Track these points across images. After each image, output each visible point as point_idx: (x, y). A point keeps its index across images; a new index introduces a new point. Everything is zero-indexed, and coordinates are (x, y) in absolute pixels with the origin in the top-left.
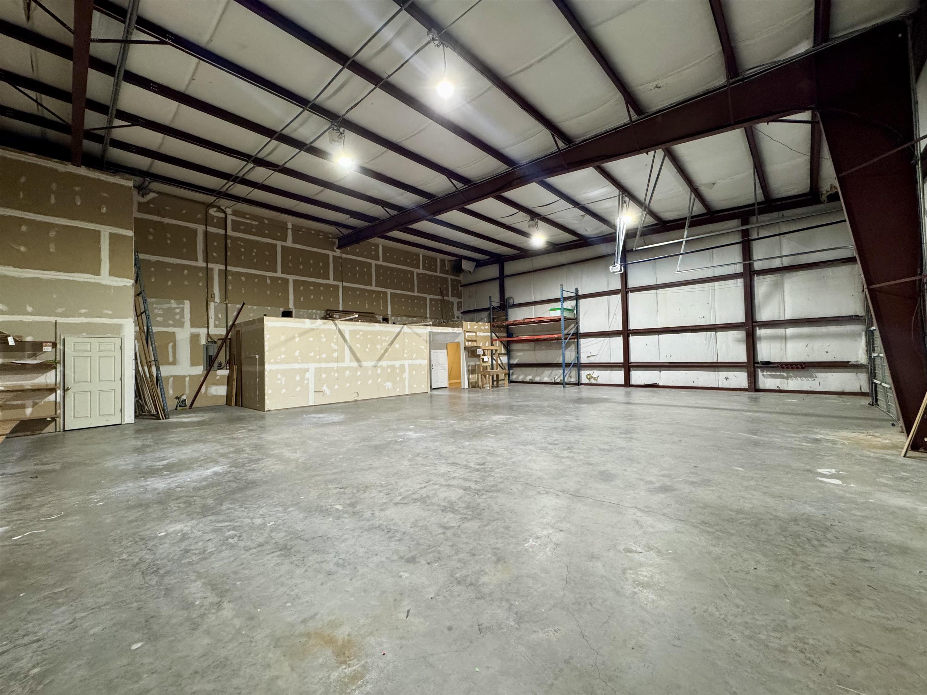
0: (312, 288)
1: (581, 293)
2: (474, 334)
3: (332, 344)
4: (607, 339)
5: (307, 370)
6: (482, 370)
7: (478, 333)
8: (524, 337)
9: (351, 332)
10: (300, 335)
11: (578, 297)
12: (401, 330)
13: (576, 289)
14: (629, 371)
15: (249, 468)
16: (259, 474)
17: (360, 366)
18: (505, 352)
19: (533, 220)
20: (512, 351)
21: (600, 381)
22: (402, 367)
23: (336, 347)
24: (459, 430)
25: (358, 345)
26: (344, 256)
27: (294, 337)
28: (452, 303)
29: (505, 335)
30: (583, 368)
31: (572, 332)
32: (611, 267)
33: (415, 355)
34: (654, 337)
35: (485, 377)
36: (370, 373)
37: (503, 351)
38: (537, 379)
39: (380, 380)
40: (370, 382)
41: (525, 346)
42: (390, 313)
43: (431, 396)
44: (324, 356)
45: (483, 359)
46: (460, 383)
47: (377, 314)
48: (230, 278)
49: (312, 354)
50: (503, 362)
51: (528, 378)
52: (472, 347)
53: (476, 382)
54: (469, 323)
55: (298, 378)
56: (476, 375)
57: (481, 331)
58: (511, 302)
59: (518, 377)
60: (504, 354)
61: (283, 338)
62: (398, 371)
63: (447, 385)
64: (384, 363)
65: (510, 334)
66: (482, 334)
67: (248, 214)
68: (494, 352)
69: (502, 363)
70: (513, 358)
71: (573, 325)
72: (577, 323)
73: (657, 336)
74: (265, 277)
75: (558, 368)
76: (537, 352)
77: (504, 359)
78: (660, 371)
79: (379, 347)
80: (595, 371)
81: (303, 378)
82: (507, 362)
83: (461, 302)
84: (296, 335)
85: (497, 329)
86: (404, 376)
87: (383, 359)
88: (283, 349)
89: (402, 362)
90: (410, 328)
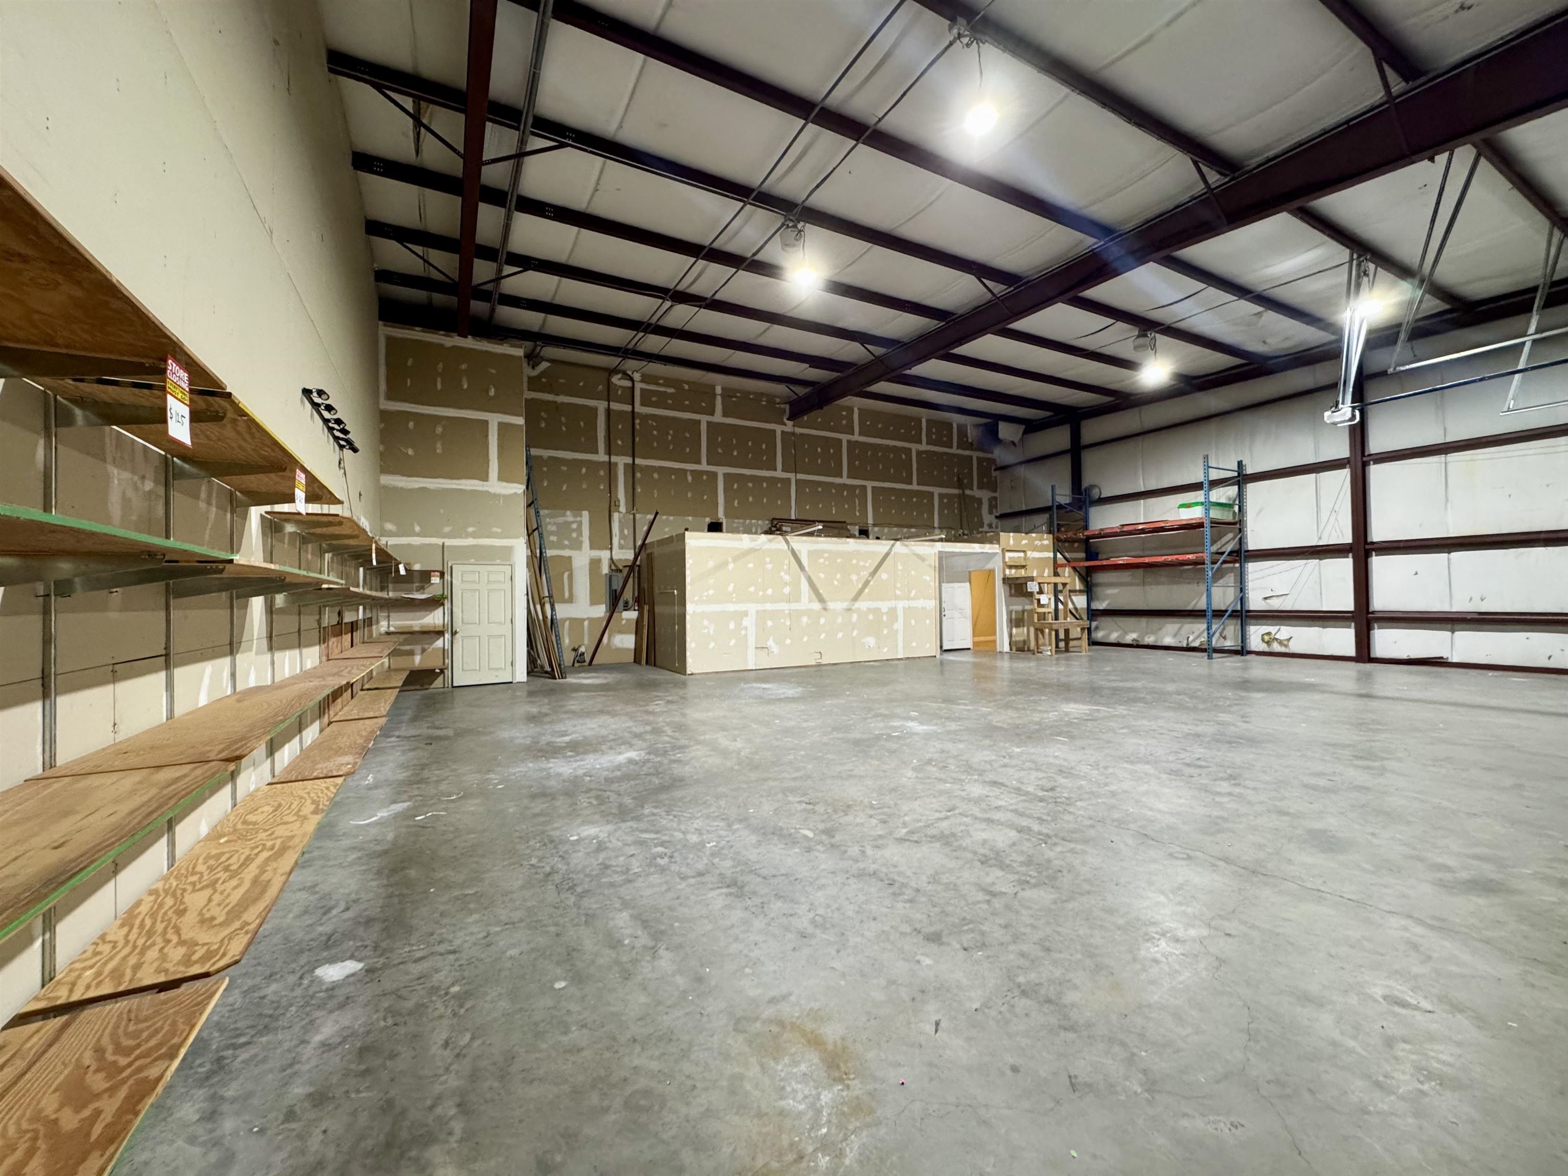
0: (750, 485)
1: (1250, 470)
2: (1022, 555)
3: (782, 574)
4: (1313, 563)
5: (746, 614)
6: (1036, 620)
7: (1029, 553)
8: (1121, 561)
9: (810, 553)
10: (735, 559)
11: (1242, 479)
12: (891, 549)
13: (1240, 464)
14: (1369, 629)
15: (673, 758)
16: (687, 768)
17: (825, 609)
18: (1082, 588)
19: (1146, 336)
20: (1097, 585)
21: (1294, 648)
22: (893, 611)
23: (787, 578)
24: (1000, 724)
25: (822, 575)
26: (799, 430)
27: (726, 563)
28: (980, 501)
29: (1082, 555)
30: (1252, 621)
31: (1229, 548)
32: (1327, 414)
33: (914, 592)
34: (1441, 558)
35: (1043, 632)
36: (840, 620)
37: (1078, 585)
38: (1150, 640)
39: (855, 633)
40: (840, 635)
41: (1125, 576)
42: (870, 521)
43: (942, 663)
44: (770, 592)
45: (1039, 600)
46: (995, 641)
47: (850, 524)
48: (638, 475)
49: (752, 589)
50: (1078, 606)
51: (1130, 638)
52: (1017, 578)
53: (1024, 642)
54: (1012, 534)
55: (732, 626)
56: (1025, 629)
57: (1036, 549)
58: (1095, 494)
59: (1109, 635)
60: (1080, 591)
61: (711, 564)
62: (885, 618)
63: (970, 645)
64: (863, 605)
65: (1092, 555)
66: (1037, 555)
67: (662, 378)
68: (1060, 587)
69: (1076, 609)
70: (1098, 600)
71: (1230, 535)
72: (1240, 530)
73: (1444, 556)
74: (685, 471)
75: (1195, 620)
76: (1148, 588)
77: (1081, 601)
78: (1453, 632)
79: (854, 577)
80: (1283, 628)
81: (739, 626)
82: (1085, 606)
83: (995, 498)
84: (730, 560)
85: (1067, 544)
86: (895, 627)
87: (863, 595)
88: (711, 581)
89: (892, 604)
90: (906, 546)
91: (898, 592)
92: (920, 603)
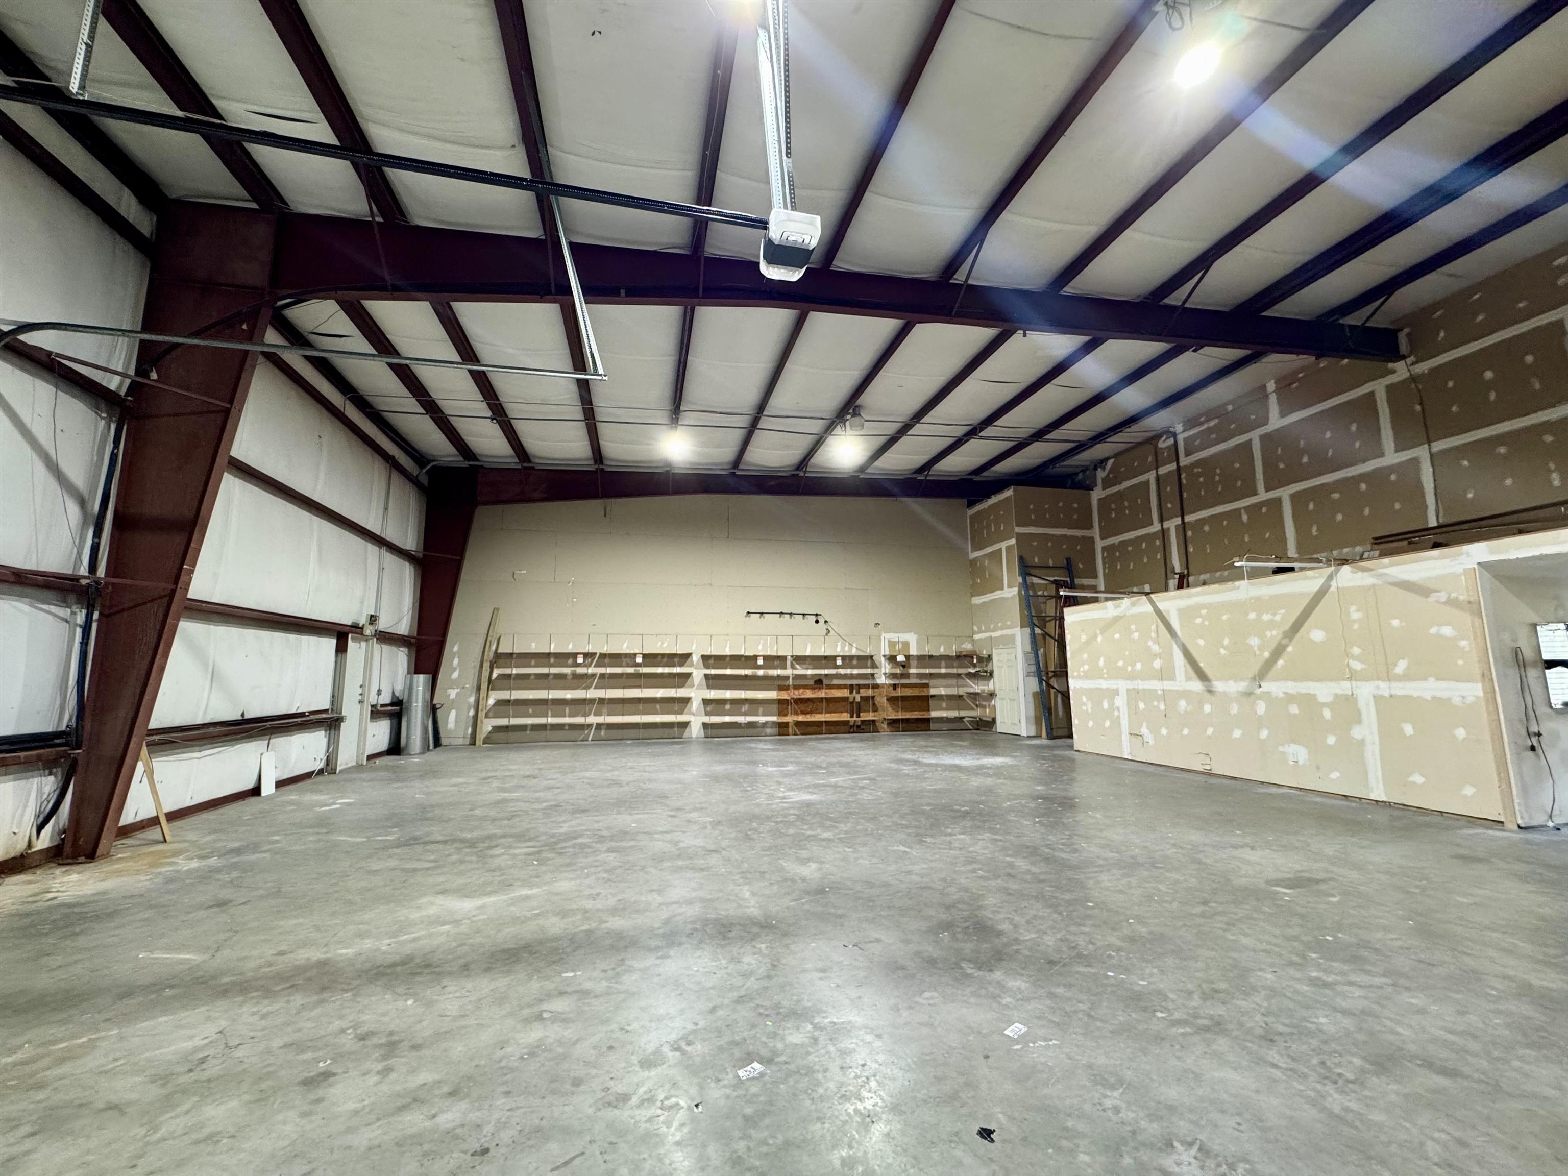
3: (1150, 643)
5: (1116, 692)
9: (1181, 612)
10: (1103, 631)
12: (1329, 581)
17: (1210, 691)
22: (1347, 704)
23: (1156, 648)
25: (1201, 642)
26: (1423, 367)
27: (1096, 636)
33: (1402, 664)
36: (1235, 710)
39: (1264, 734)
40: (1237, 734)
44: (1139, 666)
48: (1189, 533)
49: (1121, 663)
55: (1106, 705)
61: (1084, 638)
62: (1327, 714)
64: (1273, 687)
74: (1237, 511)
79: (1254, 641)
81: (1111, 704)
84: (1098, 632)
86: (1355, 734)
87: (1271, 674)
88: (1085, 656)
89: (1345, 687)
90: (1365, 570)
91: (1357, 666)
92: (1428, 689)
